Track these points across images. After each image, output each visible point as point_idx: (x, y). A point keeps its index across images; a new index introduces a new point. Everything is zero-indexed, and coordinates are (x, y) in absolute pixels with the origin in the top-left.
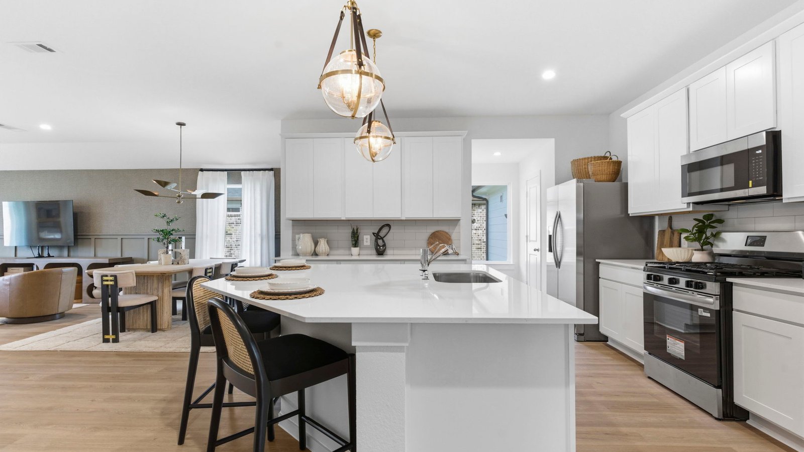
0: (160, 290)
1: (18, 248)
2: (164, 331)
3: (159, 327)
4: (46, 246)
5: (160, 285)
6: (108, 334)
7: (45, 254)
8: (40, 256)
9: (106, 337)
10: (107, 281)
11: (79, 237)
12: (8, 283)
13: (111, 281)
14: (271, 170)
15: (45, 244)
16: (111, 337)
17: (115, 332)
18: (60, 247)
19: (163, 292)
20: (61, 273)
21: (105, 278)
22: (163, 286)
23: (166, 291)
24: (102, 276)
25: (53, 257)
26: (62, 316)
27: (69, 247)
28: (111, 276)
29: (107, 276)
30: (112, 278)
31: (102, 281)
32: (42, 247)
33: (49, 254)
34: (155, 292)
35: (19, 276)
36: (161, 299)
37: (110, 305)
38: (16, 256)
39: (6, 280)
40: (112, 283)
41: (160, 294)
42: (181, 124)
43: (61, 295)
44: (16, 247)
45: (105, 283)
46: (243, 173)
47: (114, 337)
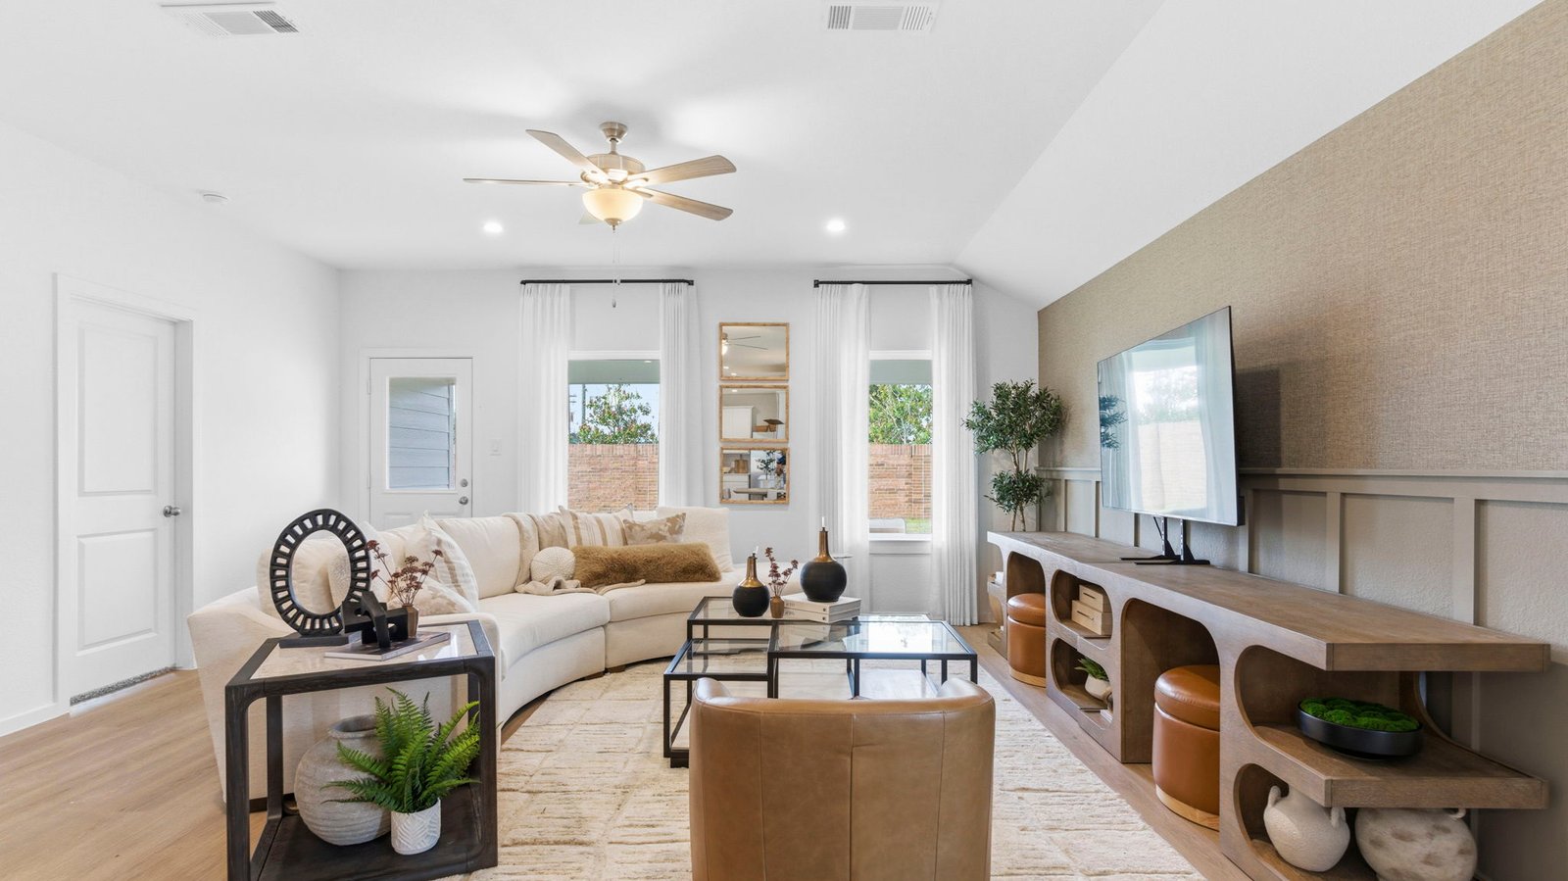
1: (1139, 517)
33: (1186, 549)
44: (1136, 516)
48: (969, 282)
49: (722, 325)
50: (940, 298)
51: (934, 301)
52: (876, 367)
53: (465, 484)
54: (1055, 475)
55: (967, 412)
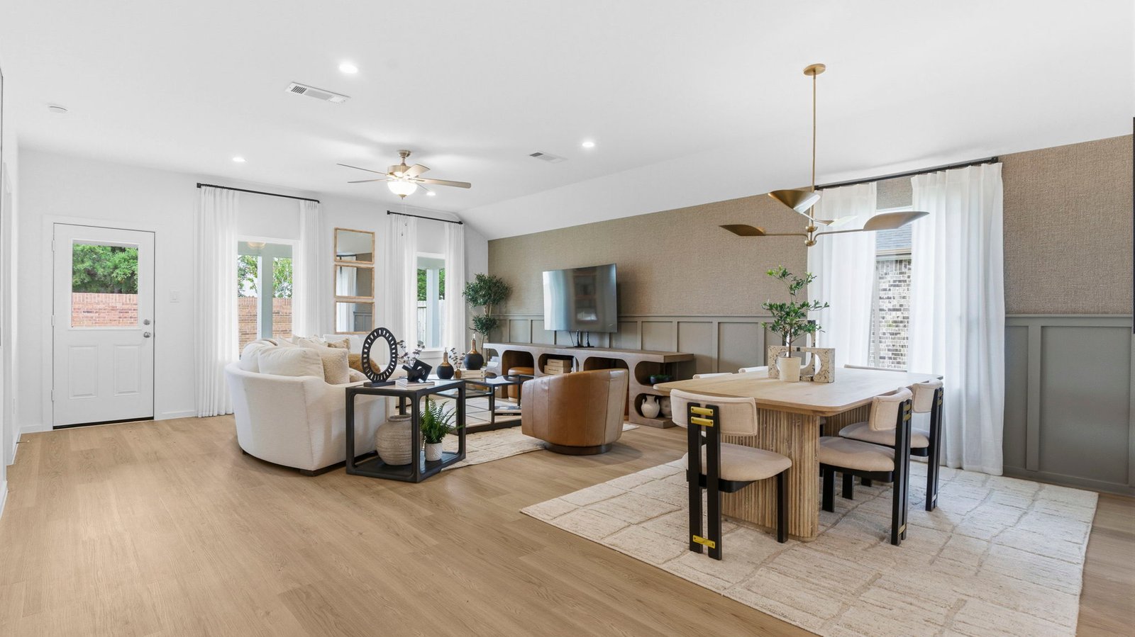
0: (795, 445)
1: (557, 333)
2: (804, 542)
3: (792, 530)
4: (585, 332)
5: (796, 432)
6: (699, 534)
7: (585, 344)
8: (580, 346)
9: (697, 539)
10: (699, 416)
11: (623, 319)
12: (547, 388)
13: (708, 417)
14: (994, 160)
15: (585, 328)
16: (707, 544)
17: (715, 534)
18: (601, 334)
19: (801, 448)
20: (609, 378)
21: (695, 409)
22: (801, 436)
23: (809, 447)
24: (690, 405)
25: (593, 347)
26: (611, 448)
27: (611, 334)
28: (708, 407)
29: (698, 405)
30: (709, 412)
31: (690, 414)
32: (582, 333)
33: (588, 343)
34: (784, 447)
35: (558, 380)
36: (798, 465)
37: (704, 472)
38: (555, 343)
39: (545, 383)
40: (710, 422)
41: (796, 454)
42: (812, 71)
43: (609, 415)
44: (555, 332)
45: (695, 420)
46: (914, 179)
47: (712, 544)
48: (460, 223)
49: (336, 229)
50: (450, 228)
51: (447, 231)
52: (420, 260)
53: (147, 323)
54: (502, 318)
55: (463, 288)
